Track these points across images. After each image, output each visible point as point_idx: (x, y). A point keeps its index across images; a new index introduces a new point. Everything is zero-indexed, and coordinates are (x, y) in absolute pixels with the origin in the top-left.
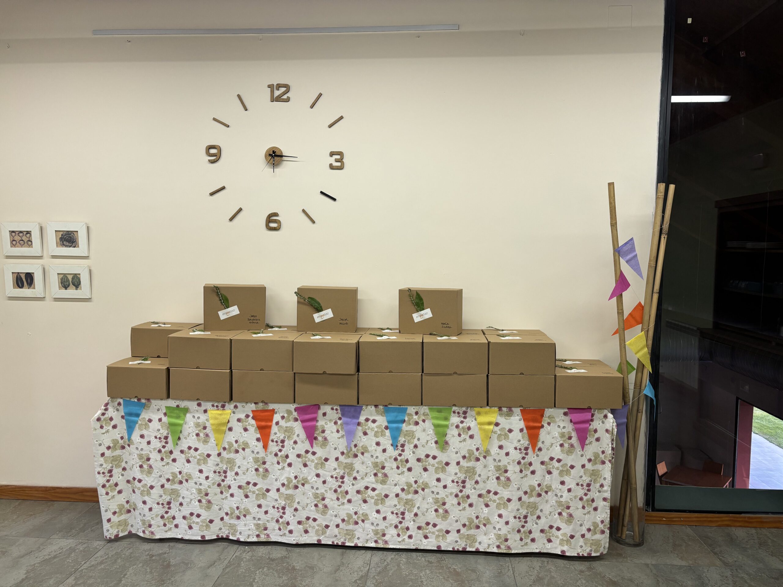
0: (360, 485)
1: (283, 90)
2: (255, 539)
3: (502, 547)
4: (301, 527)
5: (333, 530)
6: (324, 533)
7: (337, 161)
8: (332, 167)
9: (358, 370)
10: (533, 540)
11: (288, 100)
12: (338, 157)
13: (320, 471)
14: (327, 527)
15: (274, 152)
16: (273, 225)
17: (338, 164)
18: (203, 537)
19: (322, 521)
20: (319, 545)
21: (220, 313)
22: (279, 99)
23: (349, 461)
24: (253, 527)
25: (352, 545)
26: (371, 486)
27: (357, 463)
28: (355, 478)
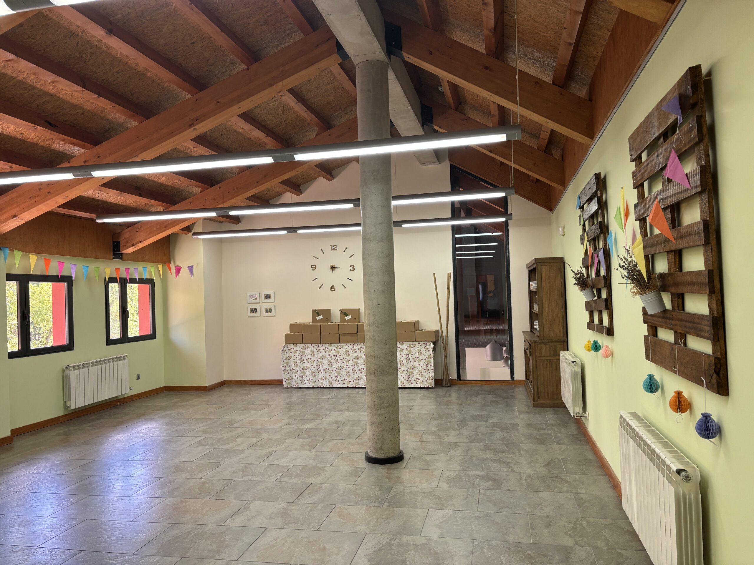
0: (360, 368)
1: (335, 247)
2: (329, 386)
3: (403, 385)
4: (342, 382)
5: (352, 383)
6: (349, 384)
7: (352, 268)
8: (351, 270)
9: (358, 333)
10: (412, 383)
11: (337, 250)
12: (353, 267)
13: (348, 364)
14: (350, 381)
15: (333, 266)
16: (332, 289)
17: (353, 269)
18: (313, 386)
19: (349, 380)
20: (348, 388)
21: (317, 318)
22: (334, 250)
23: (356, 360)
24: (328, 382)
25: (358, 387)
26: (363, 368)
27: (358, 361)
28: (358, 366)
